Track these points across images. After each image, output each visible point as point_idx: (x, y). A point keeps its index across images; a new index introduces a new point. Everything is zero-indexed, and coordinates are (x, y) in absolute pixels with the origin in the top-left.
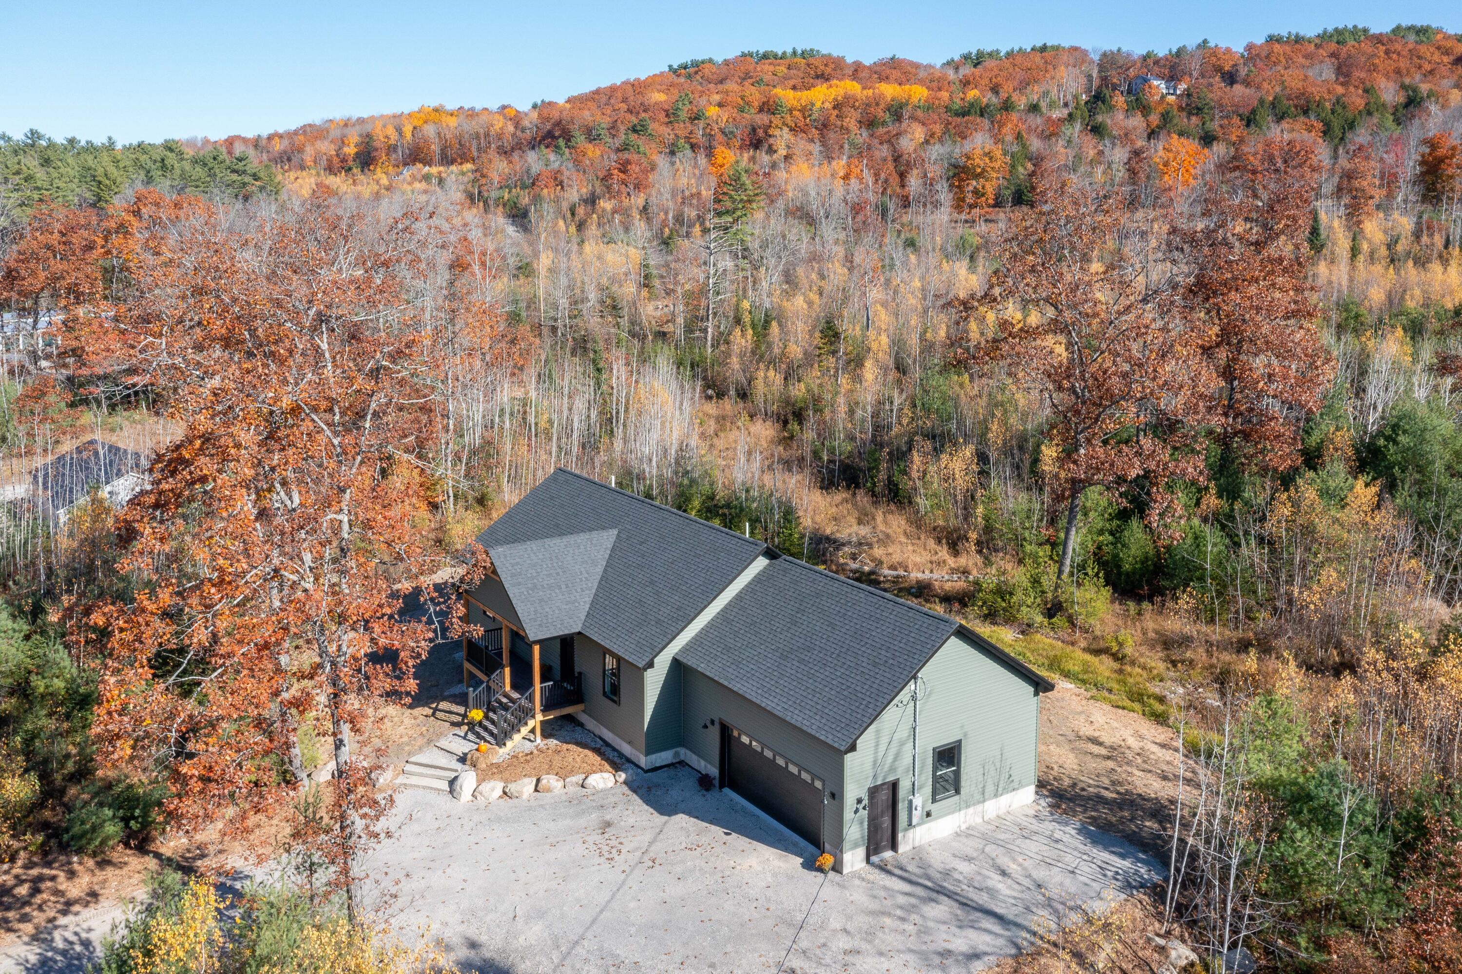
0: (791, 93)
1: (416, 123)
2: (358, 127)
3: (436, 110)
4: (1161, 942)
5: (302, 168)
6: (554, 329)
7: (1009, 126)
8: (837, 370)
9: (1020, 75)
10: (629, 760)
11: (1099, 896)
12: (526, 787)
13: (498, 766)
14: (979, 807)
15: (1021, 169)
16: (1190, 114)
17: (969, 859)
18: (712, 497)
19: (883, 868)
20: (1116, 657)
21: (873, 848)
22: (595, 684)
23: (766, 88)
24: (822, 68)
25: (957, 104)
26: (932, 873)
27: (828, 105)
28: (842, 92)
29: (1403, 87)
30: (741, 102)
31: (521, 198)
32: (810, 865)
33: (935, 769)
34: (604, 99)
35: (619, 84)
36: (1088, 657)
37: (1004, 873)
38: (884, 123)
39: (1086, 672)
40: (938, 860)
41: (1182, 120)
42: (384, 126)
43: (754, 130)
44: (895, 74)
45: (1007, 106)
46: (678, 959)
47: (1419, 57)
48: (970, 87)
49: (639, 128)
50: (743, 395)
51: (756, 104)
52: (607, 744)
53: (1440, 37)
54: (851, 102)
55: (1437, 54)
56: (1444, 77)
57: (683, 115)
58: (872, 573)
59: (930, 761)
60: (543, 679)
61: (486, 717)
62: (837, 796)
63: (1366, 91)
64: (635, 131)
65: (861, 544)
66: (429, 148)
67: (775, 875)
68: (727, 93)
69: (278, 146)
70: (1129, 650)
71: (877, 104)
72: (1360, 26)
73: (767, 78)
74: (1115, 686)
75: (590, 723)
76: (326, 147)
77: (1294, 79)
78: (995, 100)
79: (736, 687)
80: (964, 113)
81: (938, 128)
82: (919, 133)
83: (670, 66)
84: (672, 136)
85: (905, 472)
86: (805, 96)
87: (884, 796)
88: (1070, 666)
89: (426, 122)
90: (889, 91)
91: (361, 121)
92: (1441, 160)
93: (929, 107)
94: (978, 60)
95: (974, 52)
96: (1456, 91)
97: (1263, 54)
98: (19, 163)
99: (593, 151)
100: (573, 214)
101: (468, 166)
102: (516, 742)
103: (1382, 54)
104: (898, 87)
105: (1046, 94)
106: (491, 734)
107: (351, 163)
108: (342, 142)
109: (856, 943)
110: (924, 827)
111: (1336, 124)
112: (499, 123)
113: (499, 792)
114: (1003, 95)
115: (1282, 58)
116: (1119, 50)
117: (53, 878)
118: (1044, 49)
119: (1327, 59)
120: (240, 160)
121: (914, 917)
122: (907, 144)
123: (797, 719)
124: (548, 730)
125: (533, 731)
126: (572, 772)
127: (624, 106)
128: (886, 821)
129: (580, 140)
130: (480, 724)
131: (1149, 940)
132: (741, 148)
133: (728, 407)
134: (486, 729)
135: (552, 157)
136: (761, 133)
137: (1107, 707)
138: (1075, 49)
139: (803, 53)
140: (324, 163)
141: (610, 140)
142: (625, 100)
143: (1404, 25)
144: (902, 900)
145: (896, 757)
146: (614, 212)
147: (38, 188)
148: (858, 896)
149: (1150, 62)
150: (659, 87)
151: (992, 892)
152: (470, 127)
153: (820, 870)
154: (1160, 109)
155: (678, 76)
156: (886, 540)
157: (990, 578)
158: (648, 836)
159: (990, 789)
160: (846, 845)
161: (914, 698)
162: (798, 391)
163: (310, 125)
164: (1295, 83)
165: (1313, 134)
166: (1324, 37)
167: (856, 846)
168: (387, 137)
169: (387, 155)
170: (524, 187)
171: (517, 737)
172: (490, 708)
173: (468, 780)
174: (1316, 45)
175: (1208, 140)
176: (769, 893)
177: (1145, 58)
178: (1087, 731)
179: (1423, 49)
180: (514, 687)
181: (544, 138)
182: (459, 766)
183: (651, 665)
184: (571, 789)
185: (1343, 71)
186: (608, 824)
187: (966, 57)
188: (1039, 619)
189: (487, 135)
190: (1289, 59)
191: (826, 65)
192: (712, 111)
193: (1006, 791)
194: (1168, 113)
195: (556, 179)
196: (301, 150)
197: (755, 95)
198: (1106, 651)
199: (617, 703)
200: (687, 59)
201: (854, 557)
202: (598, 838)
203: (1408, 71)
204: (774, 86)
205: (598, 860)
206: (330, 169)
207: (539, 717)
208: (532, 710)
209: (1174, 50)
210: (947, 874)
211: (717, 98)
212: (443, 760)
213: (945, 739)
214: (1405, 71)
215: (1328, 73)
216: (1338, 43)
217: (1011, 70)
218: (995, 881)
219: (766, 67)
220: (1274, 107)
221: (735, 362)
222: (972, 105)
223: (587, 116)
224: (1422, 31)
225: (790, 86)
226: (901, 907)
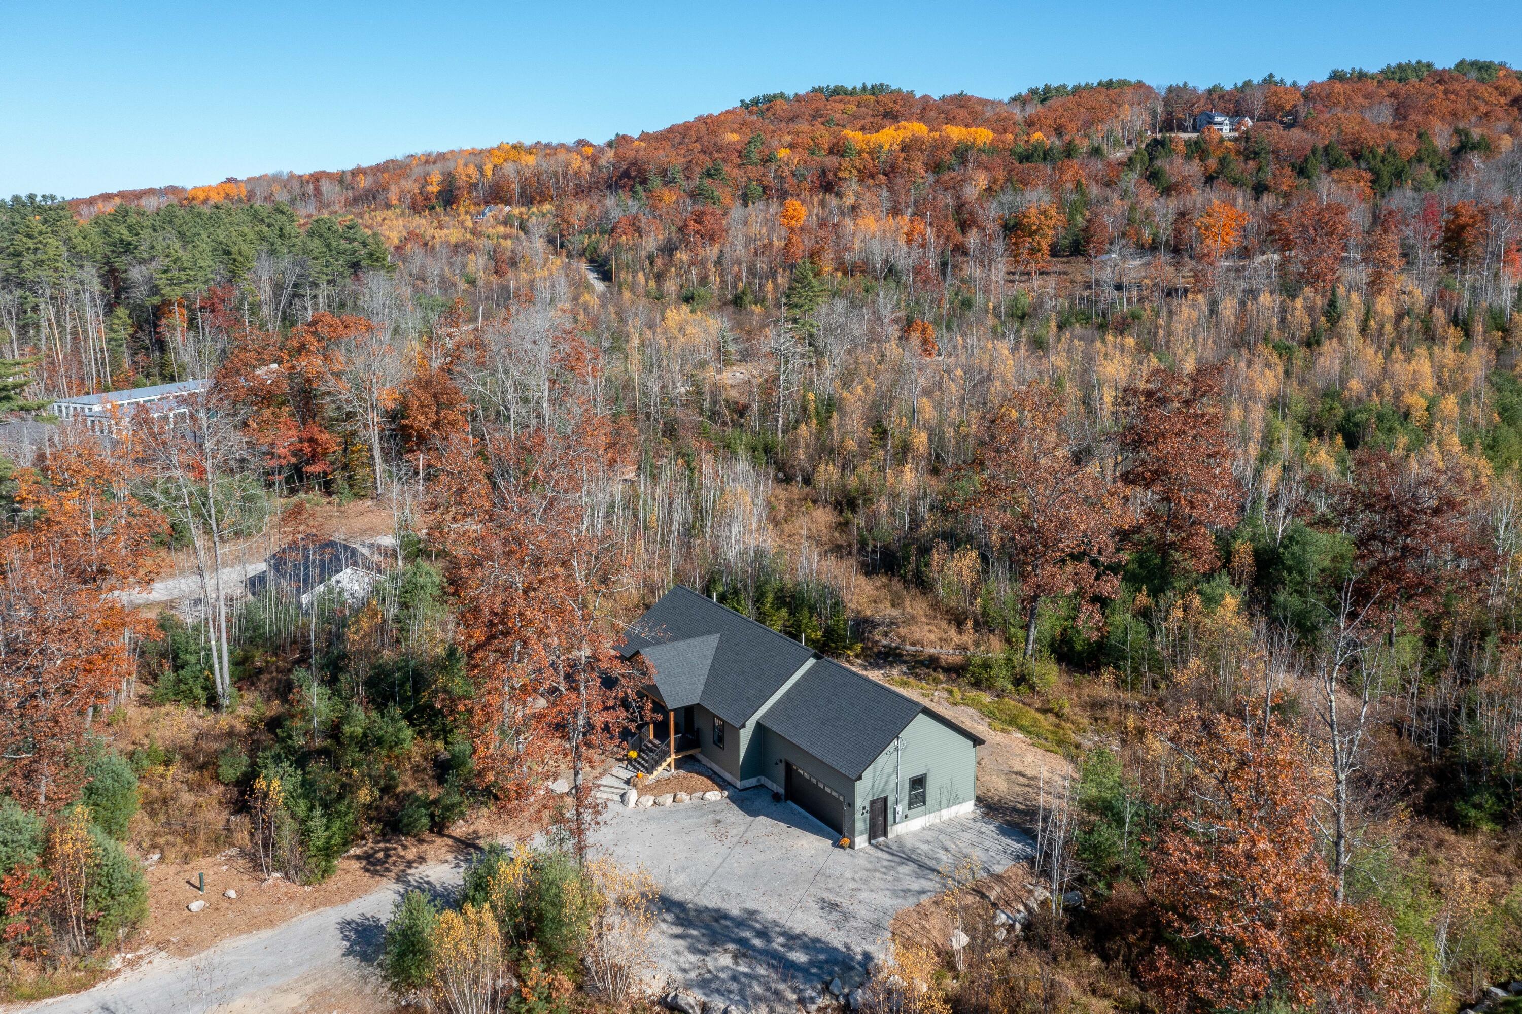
0: (859, 135)
1: (498, 162)
2: (439, 165)
3: (514, 147)
4: (1031, 887)
5: (388, 206)
6: (648, 416)
7: (1071, 173)
8: (885, 460)
9: (1084, 114)
10: (729, 784)
11: (999, 863)
12: (668, 799)
13: (650, 786)
14: (938, 813)
15: (1079, 218)
16: (1247, 159)
17: (928, 842)
18: (781, 590)
19: (877, 847)
20: (1057, 715)
21: (872, 835)
22: (708, 736)
23: (836, 128)
24: (891, 105)
25: (1022, 147)
26: (905, 849)
27: (896, 147)
28: (909, 135)
29: (1457, 132)
30: (811, 143)
31: (601, 245)
32: (837, 844)
33: (910, 791)
34: (678, 139)
35: (692, 120)
36: (1038, 715)
37: (946, 850)
38: (950, 168)
39: (1032, 726)
40: (909, 843)
41: (1238, 166)
42: (466, 165)
43: (824, 172)
44: (962, 113)
45: (1069, 152)
46: (761, 892)
47: (1477, 98)
48: (1034, 128)
49: (712, 172)
50: (807, 480)
51: (826, 146)
52: (715, 773)
53: (1502, 73)
54: (919, 144)
55: (1495, 93)
56: (1499, 120)
57: (756, 157)
58: (897, 648)
59: (907, 786)
60: (676, 733)
61: (639, 755)
62: (851, 805)
63: (1420, 136)
64: (709, 175)
65: (892, 623)
66: (509, 187)
67: (816, 850)
68: (798, 133)
69: (363, 183)
70: (1067, 710)
71: (944, 147)
72: (1424, 61)
73: (838, 116)
74: (1050, 736)
75: (704, 760)
76: (411, 186)
77: (1350, 122)
78: (1057, 142)
79: (794, 741)
80: (1026, 158)
81: (1001, 174)
82: (982, 180)
83: (742, 101)
84: (745, 179)
85: (928, 565)
86: (874, 138)
87: (880, 805)
88: (1024, 722)
89: (505, 160)
90: (956, 133)
91: (442, 157)
92: (1463, 228)
93: (993, 150)
94: (1045, 95)
95: (1041, 87)
96: (1507, 136)
97: (1324, 94)
98: (168, 247)
99: (669, 197)
100: (651, 264)
101: (547, 207)
102: (659, 772)
103: (1441, 95)
104: (964, 130)
105: (1110, 132)
106: (643, 766)
107: (434, 202)
108: (425, 181)
109: (859, 885)
110: (904, 824)
111: (1386, 173)
112: (576, 162)
113: (651, 802)
114: (1066, 137)
115: (1342, 99)
116: (1185, 84)
117: (395, 849)
118: (1109, 84)
119: (1386, 99)
120: (350, 228)
121: (892, 873)
122: (970, 193)
123: (828, 760)
124: (679, 764)
125: (669, 765)
126: (695, 791)
127: (697, 146)
128: (880, 820)
129: (656, 182)
130: (635, 760)
131: (1024, 886)
132: (811, 190)
133: (796, 491)
134: (639, 763)
135: (630, 202)
136: (830, 176)
137: (1040, 751)
138: (1140, 85)
139: (873, 88)
140: (408, 201)
141: (684, 183)
142: (698, 140)
143: (1468, 59)
144: (886, 863)
145: (886, 782)
146: (692, 264)
147: (184, 269)
148: (862, 861)
149: (1215, 96)
150: (732, 126)
151: (938, 860)
152: (549, 165)
153: (842, 847)
154: (1218, 153)
155: (751, 112)
156: (912, 620)
157: (978, 654)
158: (743, 828)
159: (944, 802)
160: (856, 834)
161: (897, 750)
162: (853, 481)
163: (392, 161)
164: (1351, 127)
165: (1362, 184)
166: (1388, 74)
167: (862, 834)
168: (468, 176)
169: (469, 193)
170: (603, 232)
171: (660, 769)
172: (641, 750)
173: (633, 795)
174: (1379, 81)
175: (1259, 189)
176: (812, 859)
177: (1210, 92)
178: (1018, 767)
179: (1482, 89)
180: (655, 736)
181: (621, 178)
182: (626, 786)
183: (743, 726)
184: (695, 801)
185: (1401, 112)
186: (719, 821)
187: (1034, 92)
188: (1010, 686)
189: (565, 174)
190: (1348, 99)
191: (895, 102)
192: (783, 153)
193: (954, 804)
194: (1224, 158)
195: (634, 224)
196: (385, 189)
197: (825, 137)
198: (1050, 711)
199: (723, 748)
200: (759, 93)
201: (886, 635)
202: (714, 829)
203: (1464, 113)
204: (844, 127)
205: (714, 841)
206: (414, 208)
207: (673, 756)
208: (669, 751)
209: (1240, 84)
210: (913, 850)
211: (788, 138)
212: (615, 783)
213: (917, 773)
214: (1461, 114)
215: (1386, 115)
216: (1400, 80)
217: (1075, 110)
218: (942, 855)
219: (836, 105)
220: (1327, 154)
221: (801, 454)
222: (1035, 148)
223: (662, 156)
224: (1483, 68)
225: (859, 126)
226: (885, 867)
